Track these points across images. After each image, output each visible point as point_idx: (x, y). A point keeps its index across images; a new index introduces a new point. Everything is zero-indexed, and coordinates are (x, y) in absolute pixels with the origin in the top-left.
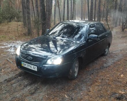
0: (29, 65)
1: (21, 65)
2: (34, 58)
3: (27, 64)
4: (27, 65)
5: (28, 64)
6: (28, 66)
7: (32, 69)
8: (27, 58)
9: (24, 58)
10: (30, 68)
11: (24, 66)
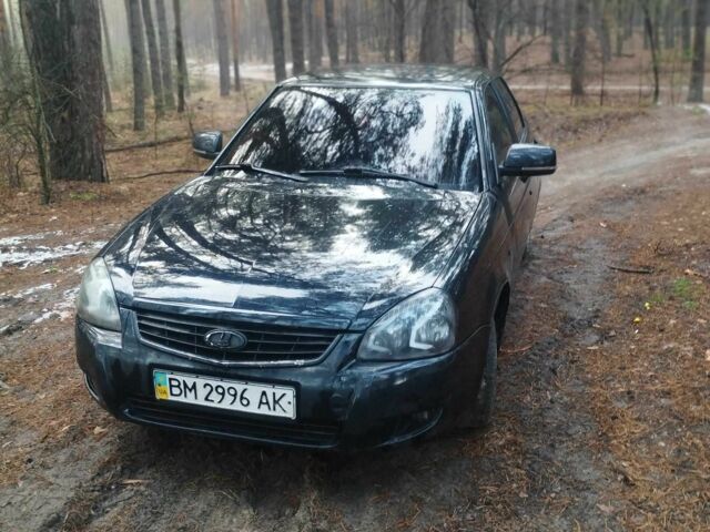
0: (226, 385)
1: (152, 391)
2: (258, 336)
3: (200, 382)
4: (202, 392)
5: (214, 383)
6: (215, 396)
7: (253, 409)
8: (201, 340)
9: (171, 344)
10: (237, 407)
11: (181, 399)
